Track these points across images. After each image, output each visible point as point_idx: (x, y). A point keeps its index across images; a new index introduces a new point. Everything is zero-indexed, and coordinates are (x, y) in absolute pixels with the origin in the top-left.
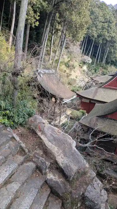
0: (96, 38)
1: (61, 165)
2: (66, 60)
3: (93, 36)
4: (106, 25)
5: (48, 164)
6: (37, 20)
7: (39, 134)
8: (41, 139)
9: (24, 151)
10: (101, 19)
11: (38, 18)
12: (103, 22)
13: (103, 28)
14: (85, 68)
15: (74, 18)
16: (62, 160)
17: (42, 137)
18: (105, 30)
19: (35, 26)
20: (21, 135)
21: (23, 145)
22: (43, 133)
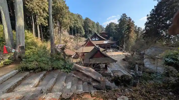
0: (73, 28)
1: (95, 78)
2: (63, 39)
3: (72, 27)
4: (76, 22)
5: (91, 80)
6: (46, 23)
7: (81, 71)
8: (83, 72)
9: (80, 79)
10: (73, 19)
11: (47, 22)
12: (75, 21)
13: (75, 23)
14: (72, 40)
15: (65, 20)
16: (94, 77)
17: (83, 71)
18: (76, 24)
19: (46, 26)
20: (75, 74)
21: (78, 77)
22: (82, 70)
